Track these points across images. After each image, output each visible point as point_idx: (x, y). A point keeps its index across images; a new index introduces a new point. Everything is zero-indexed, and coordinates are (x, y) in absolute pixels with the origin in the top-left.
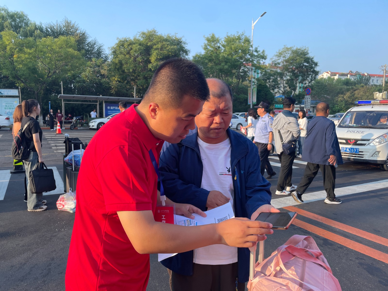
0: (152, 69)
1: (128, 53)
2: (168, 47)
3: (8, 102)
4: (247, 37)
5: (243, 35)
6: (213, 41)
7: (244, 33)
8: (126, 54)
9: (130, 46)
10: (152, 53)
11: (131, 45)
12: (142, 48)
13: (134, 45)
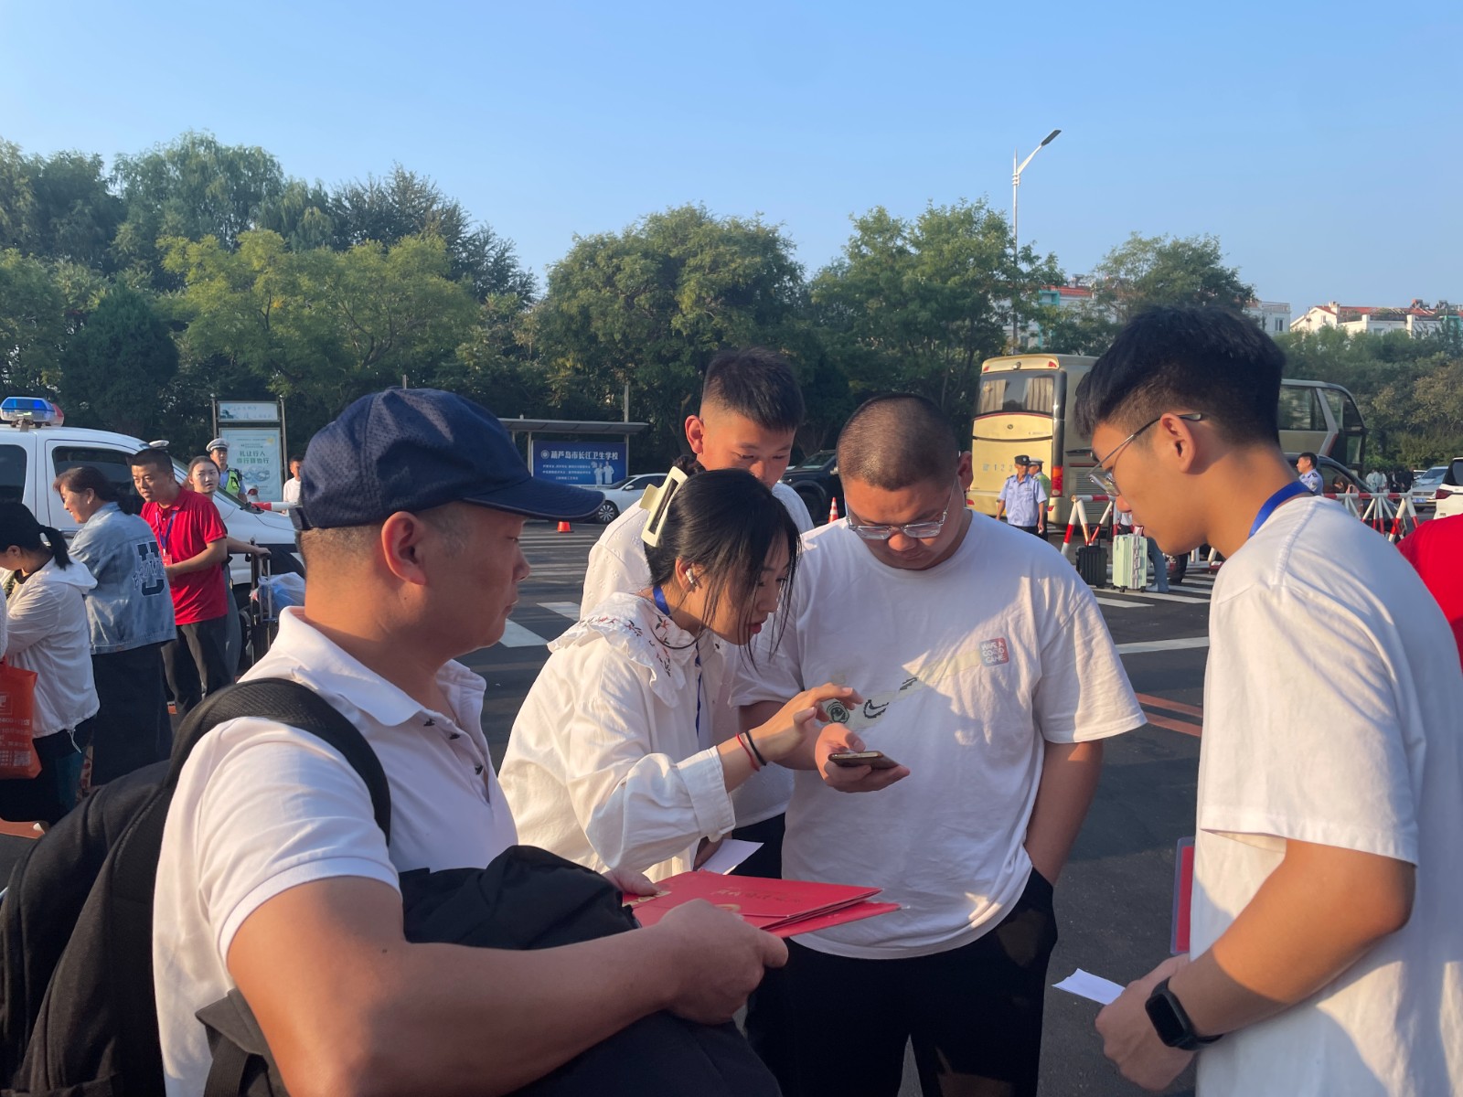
0: (682, 329)
1: (609, 281)
2: (733, 261)
3: (247, 442)
4: (994, 214)
5: (981, 208)
6: (881, 232)
7: (983, 201)
8: (600, 285)
9: (615, 260)
10: (684, 282)
11: (618, 258)
12: (653, 267)
13: (627, 259)
